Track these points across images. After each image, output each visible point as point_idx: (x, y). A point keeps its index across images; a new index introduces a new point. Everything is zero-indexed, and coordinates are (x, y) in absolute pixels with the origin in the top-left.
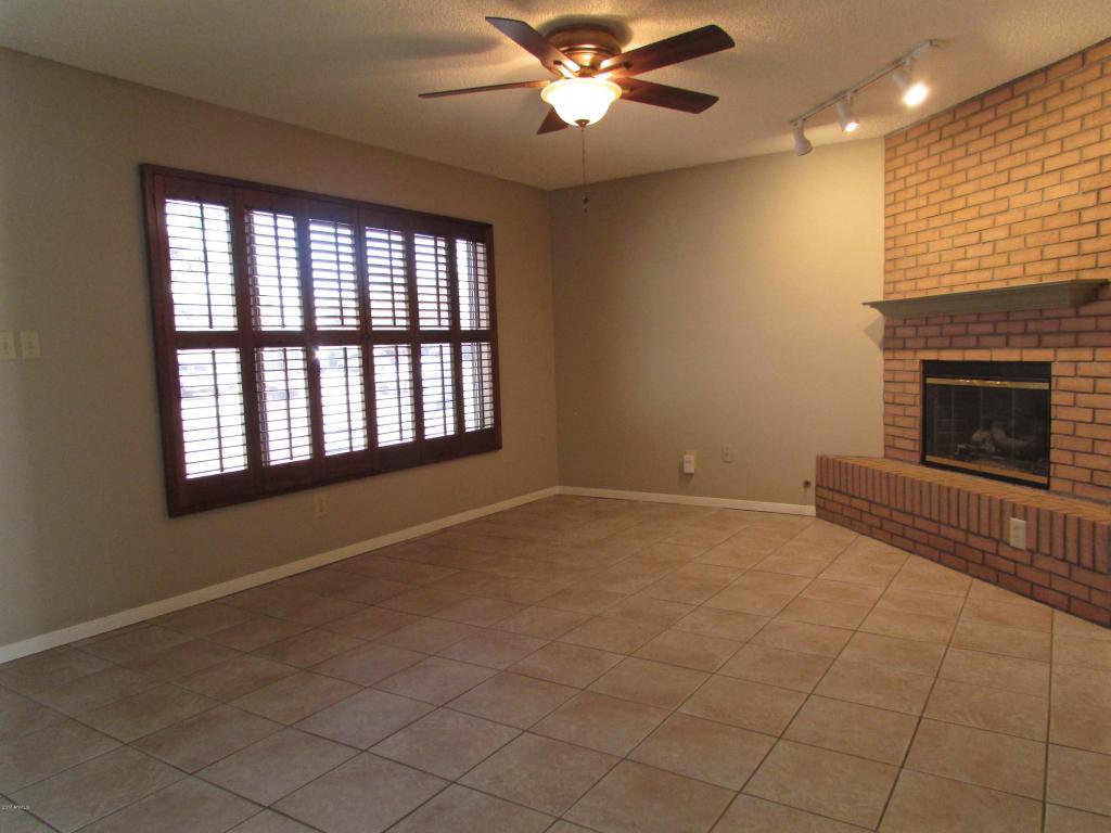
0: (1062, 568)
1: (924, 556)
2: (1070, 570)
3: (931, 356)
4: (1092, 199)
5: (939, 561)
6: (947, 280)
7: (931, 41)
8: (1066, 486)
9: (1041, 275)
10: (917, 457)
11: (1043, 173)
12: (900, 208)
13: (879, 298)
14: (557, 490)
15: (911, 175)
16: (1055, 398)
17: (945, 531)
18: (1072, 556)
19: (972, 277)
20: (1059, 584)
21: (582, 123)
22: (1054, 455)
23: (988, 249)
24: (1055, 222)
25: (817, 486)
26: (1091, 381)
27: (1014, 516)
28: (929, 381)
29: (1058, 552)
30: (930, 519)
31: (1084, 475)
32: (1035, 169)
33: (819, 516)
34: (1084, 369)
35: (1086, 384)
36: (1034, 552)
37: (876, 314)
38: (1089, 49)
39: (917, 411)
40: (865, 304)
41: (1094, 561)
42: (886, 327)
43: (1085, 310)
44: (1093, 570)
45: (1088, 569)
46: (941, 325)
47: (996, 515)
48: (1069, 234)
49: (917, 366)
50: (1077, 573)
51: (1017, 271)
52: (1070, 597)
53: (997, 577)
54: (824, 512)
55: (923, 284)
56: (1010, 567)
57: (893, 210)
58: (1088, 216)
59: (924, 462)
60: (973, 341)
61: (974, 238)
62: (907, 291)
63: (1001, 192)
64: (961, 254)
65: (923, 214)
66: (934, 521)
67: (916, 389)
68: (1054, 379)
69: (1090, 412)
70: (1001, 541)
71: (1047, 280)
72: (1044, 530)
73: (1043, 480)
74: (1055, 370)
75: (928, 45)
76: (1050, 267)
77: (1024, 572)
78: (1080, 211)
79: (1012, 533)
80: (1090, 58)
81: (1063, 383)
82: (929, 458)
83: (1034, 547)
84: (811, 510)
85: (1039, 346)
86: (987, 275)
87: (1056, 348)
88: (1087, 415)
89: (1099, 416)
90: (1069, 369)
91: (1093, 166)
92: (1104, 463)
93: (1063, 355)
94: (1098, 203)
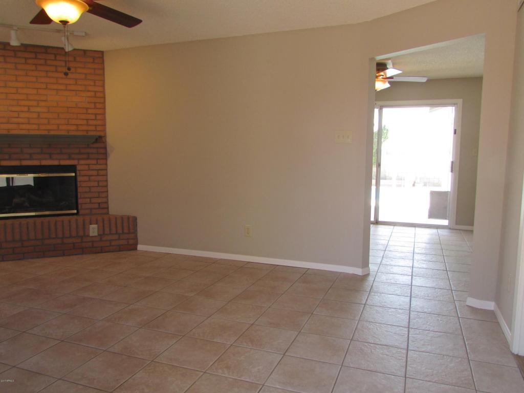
0: (116, 237)
2: (119, 236)
4: (92, 106)
6: (4, 126)
8: (88, 211)
9: (68, 131)
11: (67, 90)
16: (79, 179)
17: (48, 242)
18: (120, 231)
19: (24, 126)
20: (114, 243)
22: (81, 201)
23: (34, 115)
24: (74, 110)
26: (96, 171)
27: (91, 224)
31: (96, 206)
32: (62, 87)
34: (93, 167)
35: (95, 173)
36: (100, 235)
38: (88, 50)
43: (92, 146)
45: (127, 233)
47: (81, 226)
48: (83, 117)
50: (122, 236)
51: (55, 127)
52: (119, 246)
53: (83, 251)
56: (90, 245)
58: (90, 111)
60: (27, 156)
61: (26, 109)
63: (41, 92)
64: (15, 115)
68: (78, 172)
69: (97, 182)
70: (85, 236)
73: (75, 211)
74: (79, 168)
76: (73, 127)
77: (97, 244)
78: (86, 109)
79: (91, 231)
81: (83, 173)
83: (102, 233)
85: (70, 158)
86: (34, 127)
87: (79, 159)
88: (96, 184)
89: (101, 184)
90: (86, 168)
91: (92, 94)
92: (104, 200)
93: (82, 162)
94: (95, 108)
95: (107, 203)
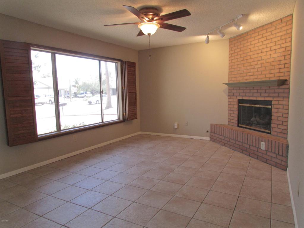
0: (274, 155)
1: (238, 151)
2: (276, 156)
3: (240, 98)
4: (283, 58)
5: (242, 153)
6: (245, 78)
7: (243, 15)
8: (275, 133)
10: (236, 125)
11: (271, 50)
12: (233, 58)
13: (227, 82)
14: (140, 133)
15: (236, 49)
16: (273, 110)
17: (244, 145)
18: (277, 152)
19: (252, 77)
20: (273, 159)
21: (149, 34)
22: (272, 125)
23: (256, 70)
24: (273, 64)
25: (210, 132)
26: (282, 106)
27: (262, 141)
28: (240, 104)
29: (273, 151)
30: (240, 142)
31: (280, 131)
32: (269, 49)
33: (210, 140)
34: (281, 103)
35: (281, 107)
36: (267, 150)
37: (226, 86)
38: (283, 18)
39: (237, 113)
40: (223, 84)
41: (282, 154)
42: (229, 90)
43: (281, 87)
44: (282, 156)
46: (243, 90)
47: (257, 141)
48: (277, 67)
49: (237, 101)
50: (278, 157)
51: (263, 76)
52: (276, 163)
53: (258, 157)
54: (212, 139)
55: (239, 79)
56: (260, 155)
57: (231, 59)
58: (282, 62)
59: (238, 126)
60: (252, 94)
61: (253, 67)
62: (234, 81)
63: (260, 55)
64: (249, 71)
65: (239, 60)
66: (241, 142)
67: (236, 107)
68: (272, 105)
69: (282, 114)
70: (259, 148)
71: (271, 79)
72: (270, 145)
73: (269, 132)
74: (273, 102)
75: (242, 15)
76: (272, 75)
77: (264, 156)
78: (280, 61)
79: (262, 145)
80: (283, 21)
81: (275, 106)
82: (240, 125)
83: (267, 149)
84: (208, 139)
85: (269, 96)
86: (255, 77)
87: (273, 97)
88: (281, 115)
89: (284, 115)
90: (277, 102)
91: (284, 49)
92: (285, 128)
93: (275, 99)
94: (285, 59)
95: (287, 130)
